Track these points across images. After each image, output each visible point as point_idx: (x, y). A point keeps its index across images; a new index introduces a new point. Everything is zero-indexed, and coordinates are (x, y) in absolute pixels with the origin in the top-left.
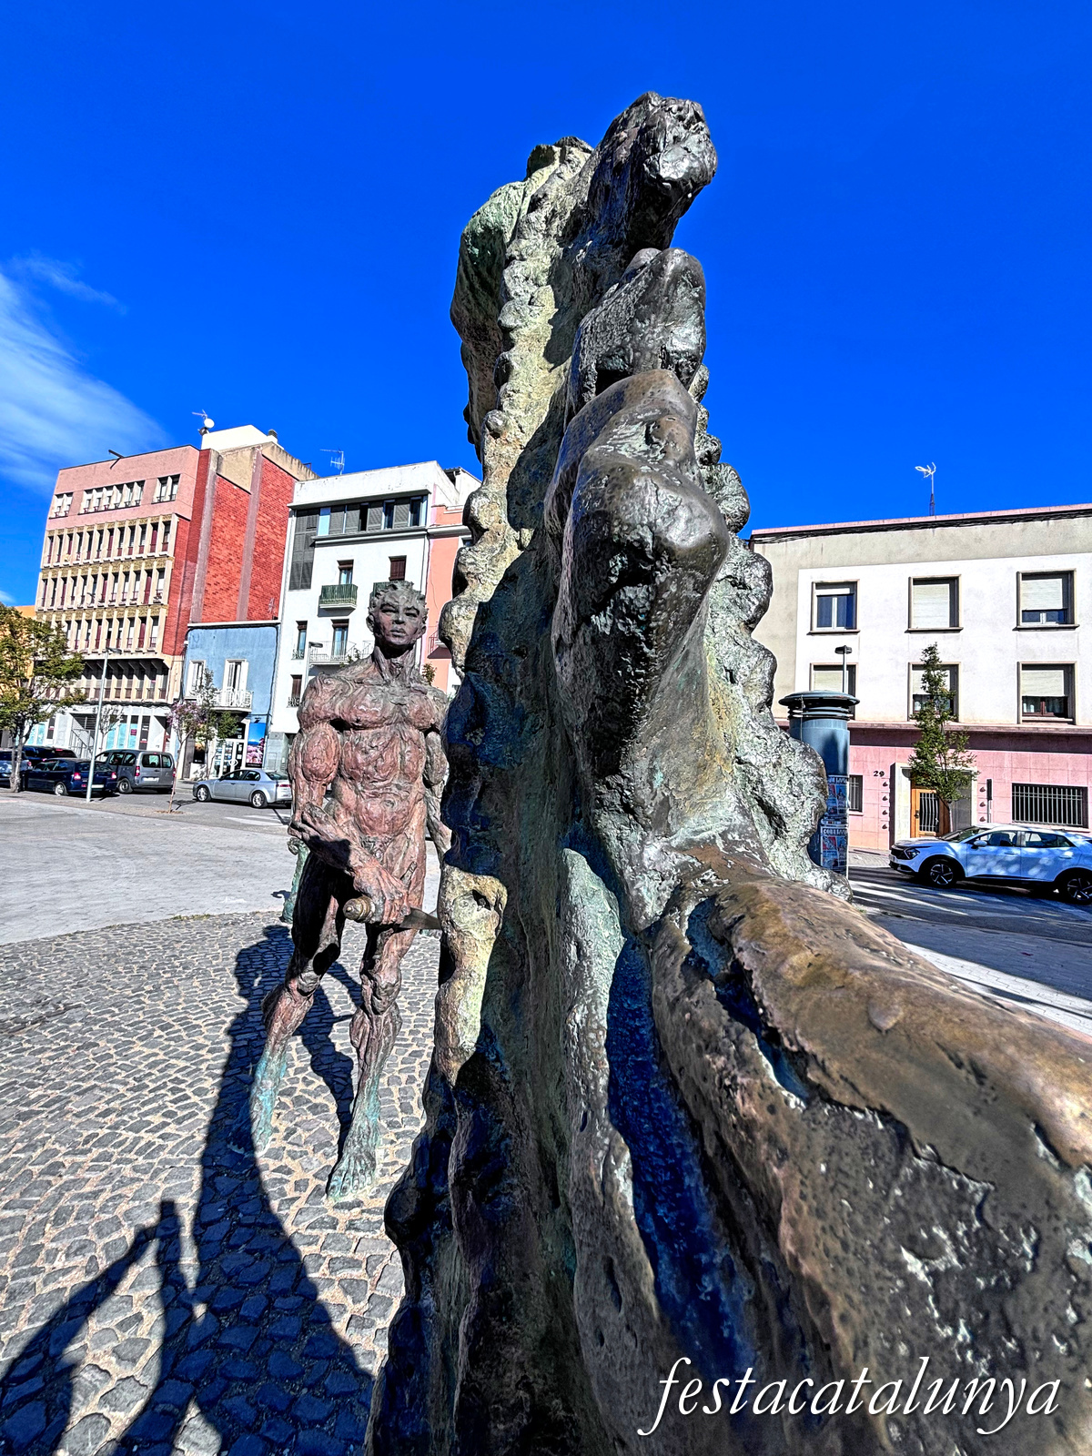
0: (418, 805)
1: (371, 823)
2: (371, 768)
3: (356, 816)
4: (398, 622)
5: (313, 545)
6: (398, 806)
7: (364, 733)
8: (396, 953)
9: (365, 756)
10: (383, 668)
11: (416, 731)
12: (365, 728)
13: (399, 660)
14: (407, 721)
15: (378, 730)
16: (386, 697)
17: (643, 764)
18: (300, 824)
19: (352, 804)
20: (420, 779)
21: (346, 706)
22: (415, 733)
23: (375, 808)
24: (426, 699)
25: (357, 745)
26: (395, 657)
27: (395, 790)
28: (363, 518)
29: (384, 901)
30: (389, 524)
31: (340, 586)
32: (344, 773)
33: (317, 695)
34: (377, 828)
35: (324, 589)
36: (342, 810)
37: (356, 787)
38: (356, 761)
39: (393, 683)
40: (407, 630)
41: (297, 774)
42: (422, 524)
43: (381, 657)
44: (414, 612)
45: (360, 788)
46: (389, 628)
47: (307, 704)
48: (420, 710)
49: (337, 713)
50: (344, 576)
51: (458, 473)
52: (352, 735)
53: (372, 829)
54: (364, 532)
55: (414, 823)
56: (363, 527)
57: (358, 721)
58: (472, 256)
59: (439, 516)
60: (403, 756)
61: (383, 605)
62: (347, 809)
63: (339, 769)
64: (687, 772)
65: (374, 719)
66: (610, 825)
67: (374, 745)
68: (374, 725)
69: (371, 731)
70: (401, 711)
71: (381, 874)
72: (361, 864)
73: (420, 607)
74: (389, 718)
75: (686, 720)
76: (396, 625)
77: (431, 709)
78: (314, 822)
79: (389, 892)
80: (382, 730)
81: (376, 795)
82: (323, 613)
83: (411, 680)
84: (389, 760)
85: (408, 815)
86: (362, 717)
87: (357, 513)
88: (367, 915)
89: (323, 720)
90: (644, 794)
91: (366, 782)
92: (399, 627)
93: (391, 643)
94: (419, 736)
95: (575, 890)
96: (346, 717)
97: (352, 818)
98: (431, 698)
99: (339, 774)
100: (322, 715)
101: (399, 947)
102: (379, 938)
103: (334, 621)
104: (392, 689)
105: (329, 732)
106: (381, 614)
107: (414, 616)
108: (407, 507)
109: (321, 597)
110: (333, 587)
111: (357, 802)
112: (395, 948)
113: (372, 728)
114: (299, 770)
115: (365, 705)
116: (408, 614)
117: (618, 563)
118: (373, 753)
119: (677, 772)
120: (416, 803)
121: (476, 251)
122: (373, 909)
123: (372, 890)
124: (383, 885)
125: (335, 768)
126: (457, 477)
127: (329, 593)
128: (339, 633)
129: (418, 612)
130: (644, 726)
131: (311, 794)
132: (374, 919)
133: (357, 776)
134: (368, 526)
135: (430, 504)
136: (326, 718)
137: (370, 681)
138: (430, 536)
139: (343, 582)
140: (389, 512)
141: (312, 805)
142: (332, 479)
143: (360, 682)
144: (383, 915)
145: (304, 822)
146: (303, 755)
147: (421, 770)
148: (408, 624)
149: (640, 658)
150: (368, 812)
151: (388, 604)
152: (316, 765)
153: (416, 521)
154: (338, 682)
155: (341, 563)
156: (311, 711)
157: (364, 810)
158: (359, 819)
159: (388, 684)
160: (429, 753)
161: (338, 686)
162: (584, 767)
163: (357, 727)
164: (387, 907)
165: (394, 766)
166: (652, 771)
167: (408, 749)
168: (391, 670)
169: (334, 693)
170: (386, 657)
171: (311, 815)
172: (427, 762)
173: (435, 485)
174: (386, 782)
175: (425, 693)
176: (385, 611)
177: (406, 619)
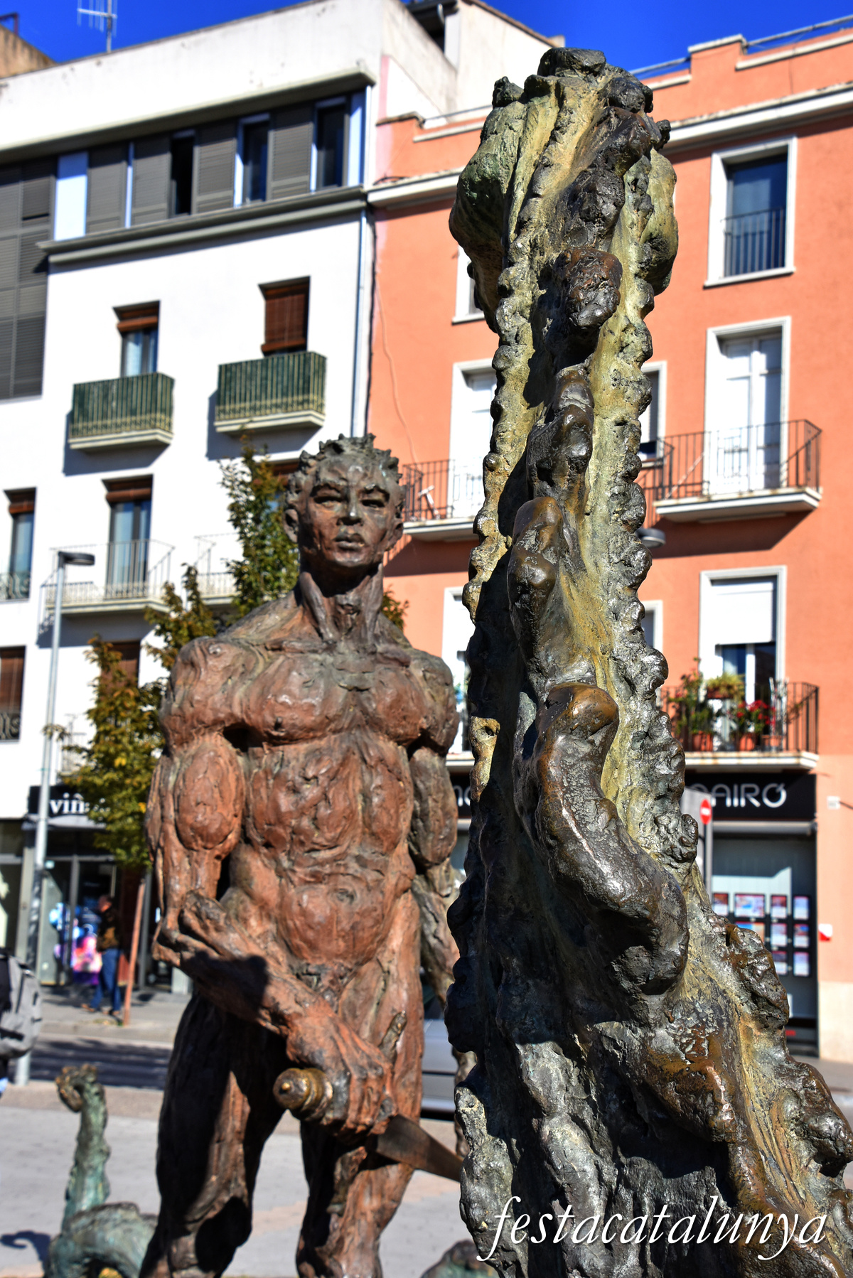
0: (401, 902)
1: (310, 934)
2: (306, 823)
3: (280, 921)
4: (348, 521)
5: (44, 268)
6: (363, 900)
7: (290, 751)
8: (370, 1217)
9: (293, 798)
10: (321, 616)
11: (392, 744)
12: (291, 739)
13: (351, 597)
14: (372, 723)
15: (316, 744)
16: (330, 675)
17: (543, 653)
18: (177, 936)
19: (272, 895)
20: (403, 847)
21: (253, 698)
22: (389, 748)
23: (317, 903)
24: (409, 676)
25: (276, 777)
26: (343, 592)
27: (354, 867)
28: (182, 175)
29: (349, 1082)
30: (257, 188)
31: (124, 381)
32: (253, 833)
33: (197, 678)
34: (324, 946)
35: (81, 393)
36: (253, 910)
37: (278, 861)
38: (276, 807)
39: (342, 646)
40: (367, 534)
41: (166, 837)
42: (352, 180)
43: (316, 593)
44: (377, 496)
45: (286, 864)
46: (331, 534)
47: (178, 698)
48: (398, 700)
49: (237, 711)
50: (134, 351)
51: (451, 9)
52: (266, 756)
53: (313, 946)
54: (182, 219)
55: (397, 940)
56: (183, 203)
57: (278, 726)
58: (471, 199)
59: (401, 150)
60: (367, 798)
61: (316, 489)
62: (263, 906)
63: (244, 827)
64: (564, 657)
65: (309, 720)
66: (534, 678)
67: (310, 774)
68: (310, 733)
69: (303, 747)
70: (359, 704)
71: (338, 1030)
72: (298, 1008)
73: (389, 484)
74: (337, 717)
75: (561, 636)
76: (343, 528)
77: (420, 698)
78: (205, 928)
79: (356, 1064)
80: (323, 743)
81: (317, 878)
82: (77, 462)
83: (376, 637)
84: (341, 804)
85: (383, 920)
86: (287, 717)
87: (162, 164)
88: (317, 1102)
89: (210, 727)
90: (544, 664)
91: (298, 850)
92: (351, 531)
93: (335, 564)
94: (397, 753)
95: (522, 704)
96: (255, 719)
97: (271, 927)
98: (418, 674)
99: (245, 839)
100: (209, 716)
101: (376, 1203)
102: (339, 1169)
103: (109, 484)
104: (340, 659)
105: (222, 750)
106: (313, 507)
107: (379, 504)
108: (308, 130)
109: (71, 418)
110: (106, 385)
111: (282, 894)
112: (369, 1204)
113: (305, 740)
114: (171, 829)
115: (290, 694)
116: (366, 503)
117: (519, 588)
118: (310, 792)
119: (559, 657)
120: (397, 897)
121: (475, 195)
122: (329, 1093)
123: (326, 1056)
124: (343, 1050)
125: (236, 823)
126: (451, 23)
127: (94, 405)
128: (125, 519)
129: (387, 495)
130: (539, 638)
131: (194, 876)
132: (330, 1115)
133: (280, 839)
134: (197, 199)
135: (372, 117)
136: (217, 722)
137: (298, 645)
138: (376, 212)
139: (133, 370)
140: (254, 154)
141: (198, 897)
142: (84, 69)
143: (278, 648)
144: (347, 1105)
145: (185, 928)
146: (177, 799)
147: (405, 826)
148: (369, 522)
149: (530, 616)
150: (304, 913)
151: (327, 486)
152: (202, 816)
153: (333, 172)
154: (235, 650)
155: (122, 312)
156: (189, 710)
157: (295, 908)
158: (287, 928)
159: (331, 648)
160: (418, 794)
161: (237, 656)
162: (524, 657)
163: (278, 737)
164: (355, 1094)
165: (350, 816)
166: (547, 656)
167: (378, 781)
168: (337, 621)
169: (229, 671)
170: (326, 593)
171: (198, 915)
172: (415, 815)
173: (385, 59)
174: (335, 851)
175: (405, 664)
176: (320, 500)
177: (364, 513)
